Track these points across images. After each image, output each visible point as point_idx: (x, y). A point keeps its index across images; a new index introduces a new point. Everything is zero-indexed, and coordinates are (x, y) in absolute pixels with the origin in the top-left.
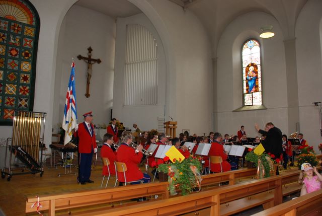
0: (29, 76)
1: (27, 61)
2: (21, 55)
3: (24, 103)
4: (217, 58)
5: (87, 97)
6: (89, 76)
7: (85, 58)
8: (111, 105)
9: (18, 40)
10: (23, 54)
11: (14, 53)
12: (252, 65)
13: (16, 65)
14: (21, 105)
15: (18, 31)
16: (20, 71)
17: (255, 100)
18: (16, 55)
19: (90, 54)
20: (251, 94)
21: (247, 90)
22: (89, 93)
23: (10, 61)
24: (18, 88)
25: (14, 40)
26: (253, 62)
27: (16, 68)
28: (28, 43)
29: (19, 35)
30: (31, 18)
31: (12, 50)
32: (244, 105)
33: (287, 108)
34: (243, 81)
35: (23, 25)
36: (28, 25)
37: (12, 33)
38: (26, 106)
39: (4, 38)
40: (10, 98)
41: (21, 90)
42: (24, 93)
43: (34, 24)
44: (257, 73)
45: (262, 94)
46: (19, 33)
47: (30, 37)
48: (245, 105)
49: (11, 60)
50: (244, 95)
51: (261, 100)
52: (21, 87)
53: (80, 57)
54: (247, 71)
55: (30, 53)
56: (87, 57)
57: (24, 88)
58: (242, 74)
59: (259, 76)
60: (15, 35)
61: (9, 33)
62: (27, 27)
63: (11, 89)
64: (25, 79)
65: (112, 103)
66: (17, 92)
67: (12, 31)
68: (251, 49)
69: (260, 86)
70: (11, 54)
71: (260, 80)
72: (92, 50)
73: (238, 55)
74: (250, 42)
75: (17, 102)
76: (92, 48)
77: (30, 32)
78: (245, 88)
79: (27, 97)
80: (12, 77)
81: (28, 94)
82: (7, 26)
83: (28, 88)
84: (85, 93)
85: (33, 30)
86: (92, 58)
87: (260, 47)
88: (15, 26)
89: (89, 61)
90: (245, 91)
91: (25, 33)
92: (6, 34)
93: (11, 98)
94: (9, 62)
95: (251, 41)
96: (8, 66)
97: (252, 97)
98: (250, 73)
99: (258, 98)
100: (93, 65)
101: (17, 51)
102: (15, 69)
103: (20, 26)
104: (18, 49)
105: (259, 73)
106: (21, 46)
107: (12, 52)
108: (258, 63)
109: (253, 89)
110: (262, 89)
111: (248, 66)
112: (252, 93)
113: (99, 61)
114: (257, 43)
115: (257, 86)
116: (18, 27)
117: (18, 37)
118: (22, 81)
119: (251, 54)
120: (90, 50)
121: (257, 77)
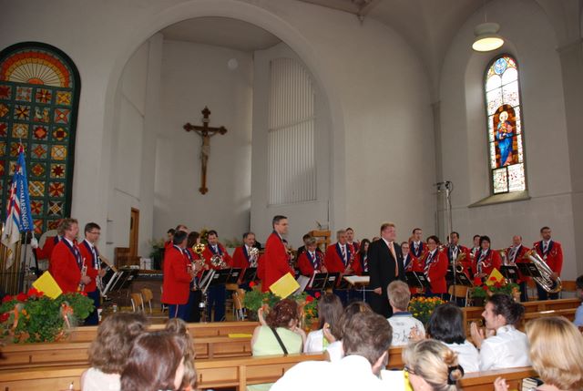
0: (63, 167)
1: (61, 143)
2: (51, 136)
3: (56, 209)
4: (439, 102)
5: (203, 193)
6: (204, 158)
7: (196, 128)
8: (248, 205)
9: (46, 114)
10: (55, 134)
11: (41, 133)
12: (505, 108)
13: (44, 152)
14: (51, 212)
15: (46, 99)
16: (50, 160)
17: (513, 180)
18: (44, 136)
19: (206, 120)
20: (505, 170)
21: (498, 160)
22: (207, 186)
23: (34, 146)
24: (47, 186)
25: (41, 114)
26: (507, 102)
27: (44, 156)
28: (62, 116)
29: (48, 106)
30: (67, 77)
31: (37, 129)
32: (493, 194)
33: (569, 195)
34: (489, 143)
35: (55, 89)
36: (61, 89)
37: (37, 105)
38: (59, 213)
39: (26, 113)
40: (35, 201)
41: (52, 189)
42: (56, 194)
43: (71, 85)
44: (513, 124)
45: (525, 167)
46: (49, 102)
47: (65, 107)
48: (496, 191)
49: (37, 145)
50: (491, 172)
51: (523, 179)
52: (51, 184)
53: (188, 127)
54: (496, 122)
55: (65, 131)
56: (201, 125)
57: (56, 186)
58: (488, 129)
59: (519, 130)
60: (42, 107)
61: (33, 104)
62: (60, 93)
63: (37, 189)
64: (58, 171)
65: (249, 202)
66: (47, 192)
67: (38, 101)
68: (501, 75)
69: (520, 151)
70: (36, 136)
71: (519, 137)
72: (210, 113)
73: (478, 91)
74: (500, 63)
75: (46, 208)
76: (210, 109)
77: (65, 99)
78: (494, 157)
79: (59, 199)
80: (38, 170)
81: (62, 195)
82: (30, 95)
83: (62, 185)
84: (200, 186)
85: (70, 94)
86: (210, 125)
87: (518, 69)
88: (41, 93)
89: (205, 131)
90: (494, 164)
91: (57, 101)
92: (29, 107)
93: (37, 202)
94: (33, 148)
95: (502, 59)
96: (33, 154)
97: (508, 176)
98: (502, 125)
99: (519, 177)
100: (211, 139)
101: (45, 130)
102: (42, 157)
103: (50, 92)
104: (47, 128)
105: (518, 123)
106: (52, 122)
107: (37, 132)
108: (515, 103)
109: (509, 159)
110: (524, 157)
111: (498, 112)
112: (506, 167)
113: (223, 131)
114: (511, 62)
115: (515, 152)
116: (47, 94)
117: (46, 109)
118: (53, 175)
119: (503, 85)
120: (206, 113)
121: (514, 133)
